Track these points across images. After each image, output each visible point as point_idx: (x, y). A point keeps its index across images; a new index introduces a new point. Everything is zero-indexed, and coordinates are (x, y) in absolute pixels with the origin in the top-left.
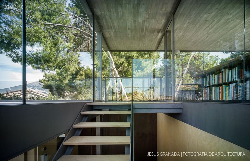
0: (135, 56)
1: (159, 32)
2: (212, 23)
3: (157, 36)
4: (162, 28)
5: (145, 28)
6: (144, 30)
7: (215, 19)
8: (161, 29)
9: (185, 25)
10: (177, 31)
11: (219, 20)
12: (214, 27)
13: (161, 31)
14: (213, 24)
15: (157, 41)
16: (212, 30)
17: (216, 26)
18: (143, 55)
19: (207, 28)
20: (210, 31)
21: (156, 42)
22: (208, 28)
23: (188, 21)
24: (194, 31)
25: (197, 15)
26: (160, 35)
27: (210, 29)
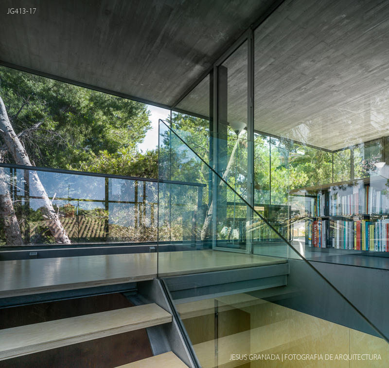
0: (83, 105)
1: (196, 61)
2: (307, 84)
3: (190, 69)
4: (210, 54)
5: (162, 33)
6: (159, 38)
7: (316, 78)
8: (205, 55)
9: (262, 68)
10: (239, 75)
11: (321, 81)
12: (308, 93)
13: (205, 59)
14: (308, 87)
15: (184, 82)
16: (303, 96)
17: (311, 92)
18: (111, 109)
19: (297, 89)
20: (299, 98)
21: (178, 85)
22: (298, 92)
23: (272, 60)
24: (273, 88)
25: (293, 55)
26: (198, 68)
27: (301, 94)
